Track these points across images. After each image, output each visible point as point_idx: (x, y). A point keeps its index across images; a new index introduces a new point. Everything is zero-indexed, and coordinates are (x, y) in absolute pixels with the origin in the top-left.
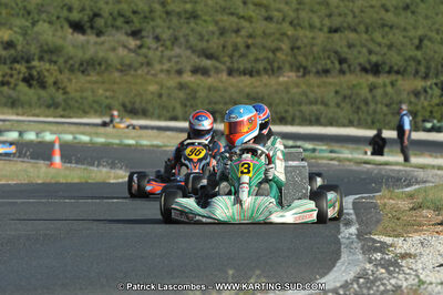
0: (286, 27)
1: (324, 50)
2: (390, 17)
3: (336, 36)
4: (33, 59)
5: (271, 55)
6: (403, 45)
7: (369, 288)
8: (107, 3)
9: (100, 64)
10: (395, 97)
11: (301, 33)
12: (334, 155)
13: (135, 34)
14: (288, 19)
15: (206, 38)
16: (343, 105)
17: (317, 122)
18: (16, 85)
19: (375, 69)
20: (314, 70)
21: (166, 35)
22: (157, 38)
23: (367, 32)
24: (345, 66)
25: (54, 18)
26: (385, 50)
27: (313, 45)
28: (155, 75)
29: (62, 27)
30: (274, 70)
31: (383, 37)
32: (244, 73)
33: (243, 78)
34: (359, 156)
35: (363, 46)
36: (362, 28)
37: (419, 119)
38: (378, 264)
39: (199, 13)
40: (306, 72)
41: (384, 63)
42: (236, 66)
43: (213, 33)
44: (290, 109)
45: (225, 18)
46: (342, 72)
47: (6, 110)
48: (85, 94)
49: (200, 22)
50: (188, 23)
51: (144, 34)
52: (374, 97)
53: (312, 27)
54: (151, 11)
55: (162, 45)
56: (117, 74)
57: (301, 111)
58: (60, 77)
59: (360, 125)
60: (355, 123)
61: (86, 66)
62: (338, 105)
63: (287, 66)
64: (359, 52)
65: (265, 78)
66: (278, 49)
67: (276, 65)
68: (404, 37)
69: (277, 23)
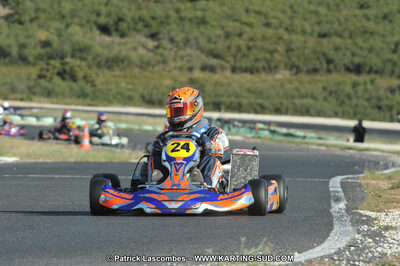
0: (281, 32)
1: (314, 52)
2: (371, 25)
3: (325, 41)
4: (66, 57)
5: (268, 56)
6: (381, 49)
7: (359, 255)
8: (130, 9)
9: (123, 61)
10: (374, 93)
11: (294, 37)
12: (321, 142)
13: (153, 36)
14: (284, 25)
15: (214, 40)
16: (329, 99)
17: (307, 112)
18: (51, 78)
19: (358, 69)
20: (305, 69)
21: (179, 37)
22: (172, 40)
23: (351, 37)
24: (331, 66)
25: (84, 22)
26: (366, 53)
27: (305, 48)
28: (169, 71)
29: (91, 29)
30: (271, 68)
31: (364, 42)
32: (246, 70)
33: (245, 75)
34: (342, 142)
35: (347, 49)
36: (347, 34)
37: (394, 112)
38: (366, 235)
39: (208, 19)
40: (298, 70)
41: (365, 64)
42: (238, 65)
43: (219, 36)
44: (285, 102)
45: (230, 23)
46: (329, 71)
47: (42, 99)
48: (109, 87)
49: (209, 27)
50: (198, 28)
51: (161, 36)
52: (356, 93)
53: (304, 32)
54: (167, 17)
55: (177, 46)
56: (137, 71)
57: (293, 104)
58: (89, 72)
59: (344, 116)
60: (340, 114)
61: (112, 63)
62: (325, 99)
63: (282, 65)
64: (344, 55)
65: (263, 76)
66: (275, 51)
67: (273, 64)
68: (383, 42)
69: (275, 28)
